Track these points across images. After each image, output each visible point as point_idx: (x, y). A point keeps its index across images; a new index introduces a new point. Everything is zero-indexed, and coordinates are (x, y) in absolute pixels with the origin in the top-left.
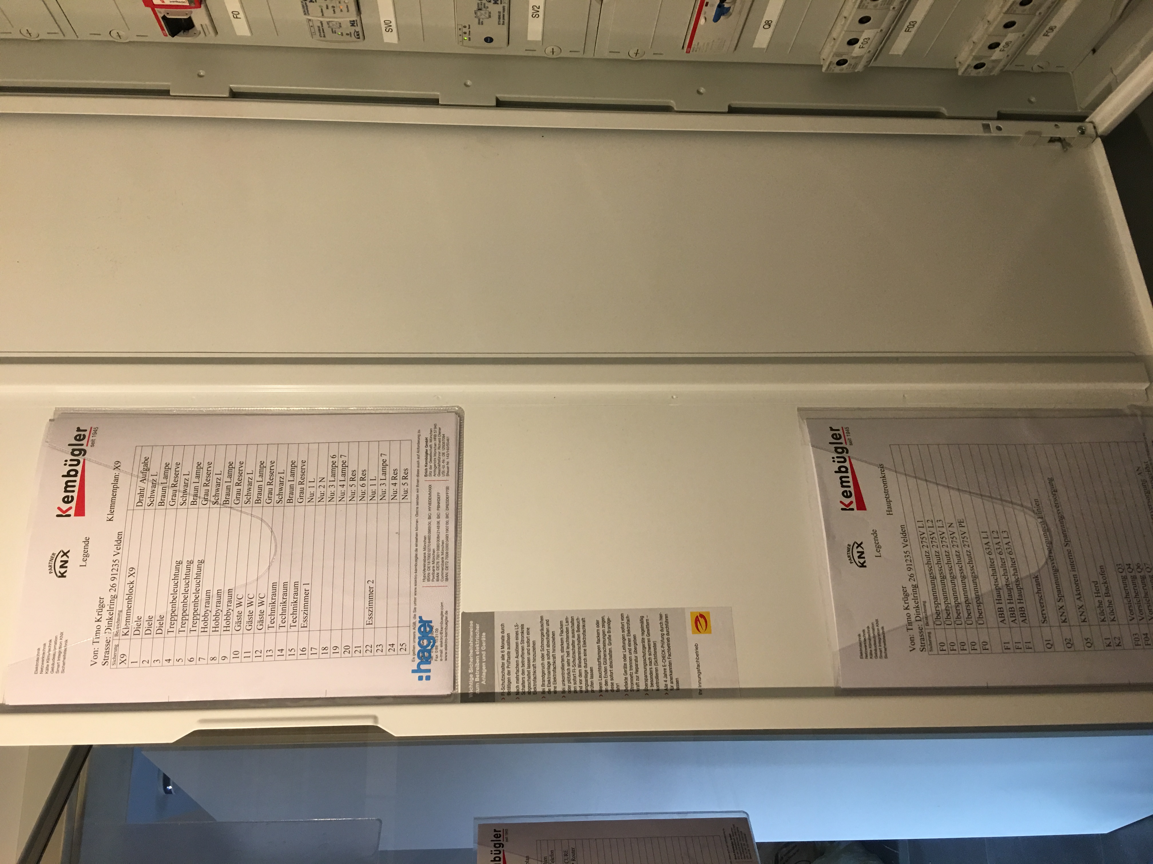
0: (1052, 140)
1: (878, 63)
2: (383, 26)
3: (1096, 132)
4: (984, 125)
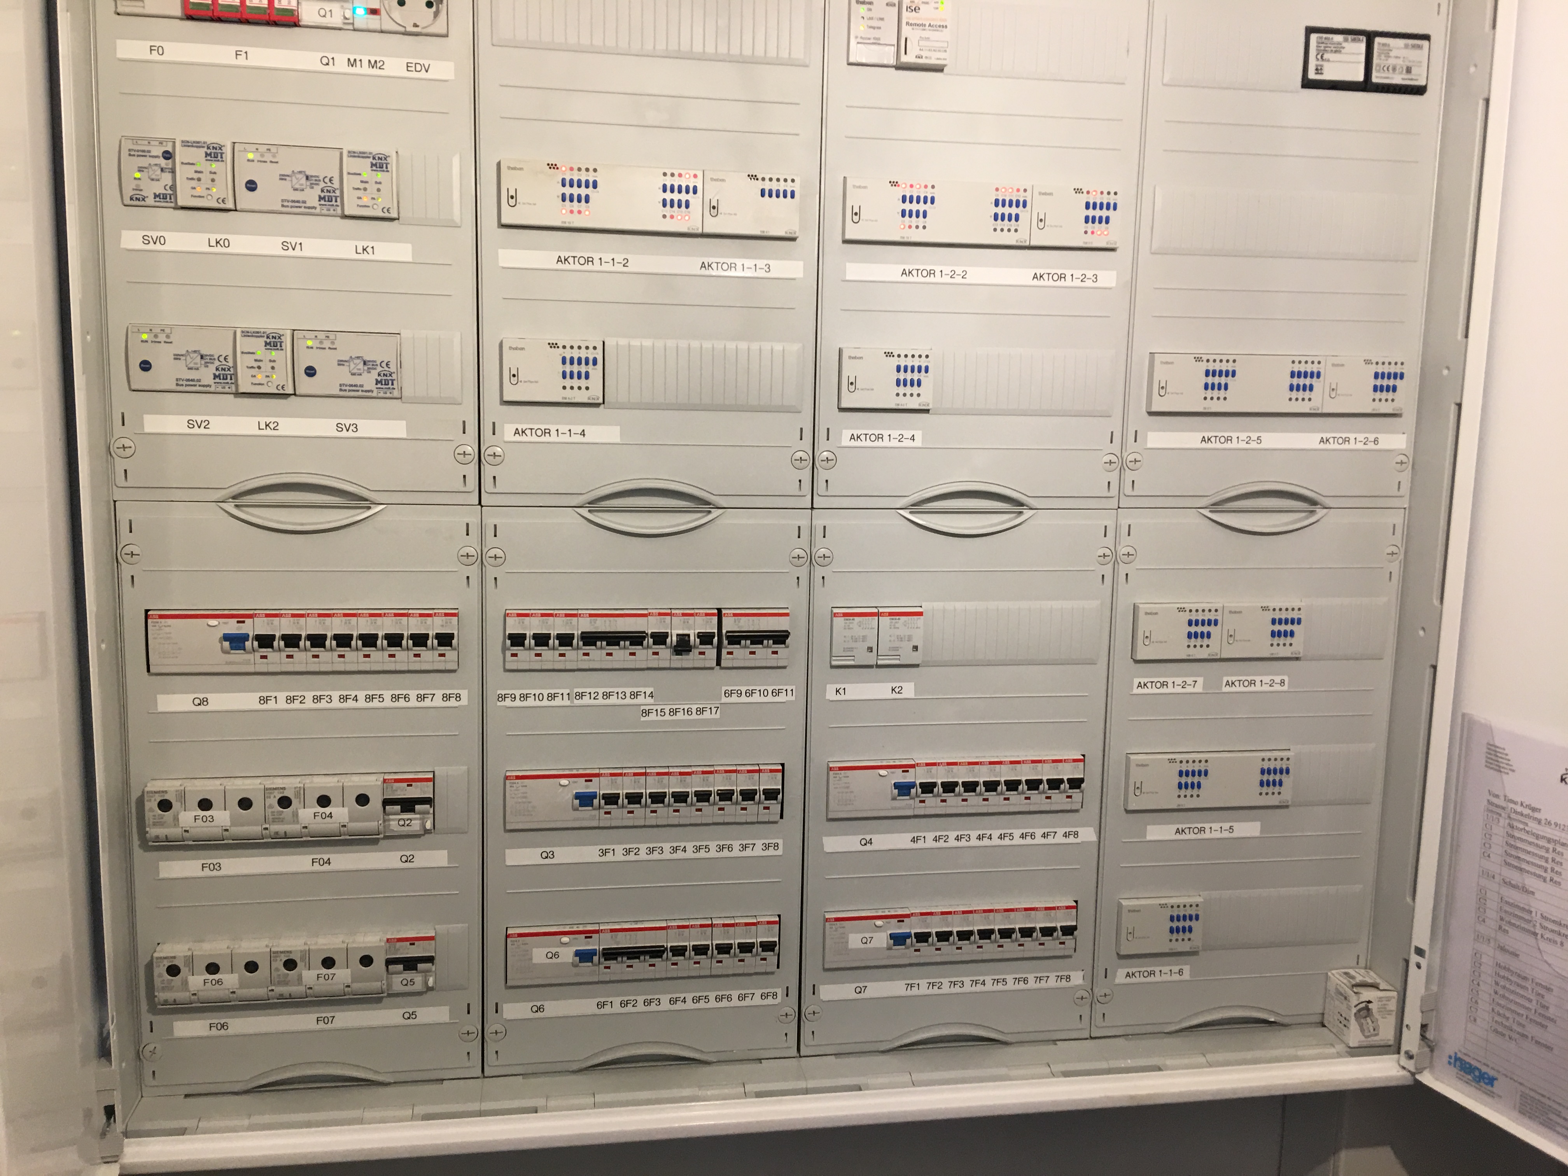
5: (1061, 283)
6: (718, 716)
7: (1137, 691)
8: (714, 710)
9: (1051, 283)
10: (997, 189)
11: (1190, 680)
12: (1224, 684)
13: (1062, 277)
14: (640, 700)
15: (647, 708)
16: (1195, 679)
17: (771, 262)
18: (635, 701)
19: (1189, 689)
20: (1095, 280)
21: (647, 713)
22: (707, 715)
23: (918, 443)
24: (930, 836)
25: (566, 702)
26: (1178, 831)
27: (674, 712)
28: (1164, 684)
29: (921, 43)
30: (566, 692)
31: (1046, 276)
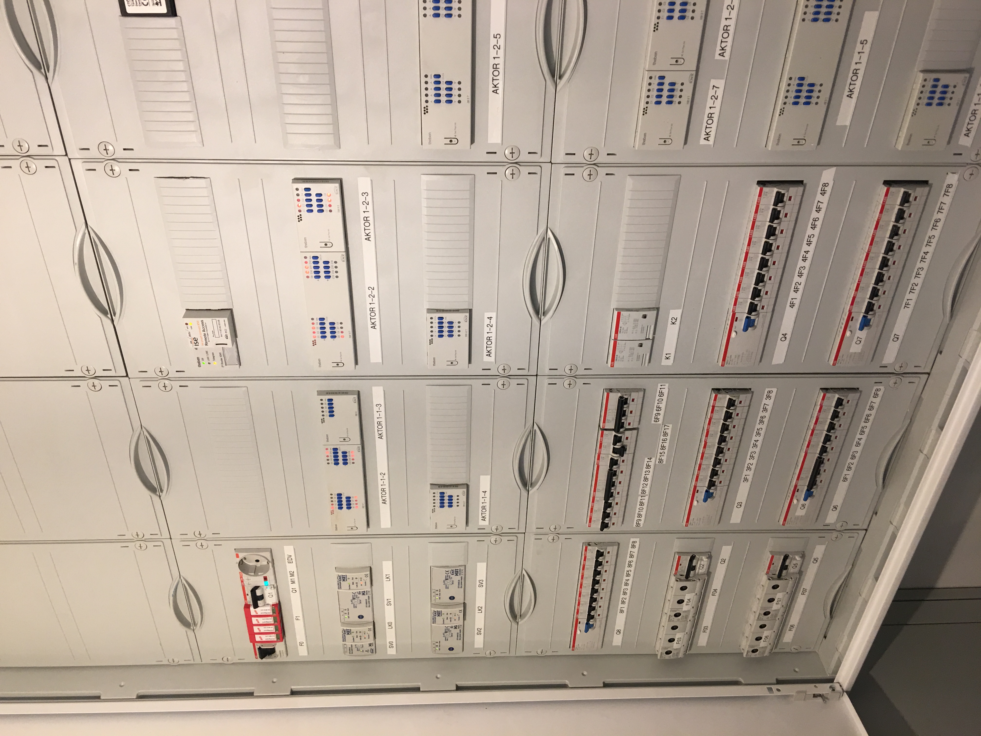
0: (815, 696)
1: (692, 652)
2: (388, 645)
3: (843, 689)
4: (768, 688)
5: (371, 219)
6: (671, 426)
7: (711, 142)
8: (666, 427)
9: (372, 227)
10: (308, 277)
11: (711, 92)
12: (722, 58)
13: (366, 219)
14: (652, 464)
15: (658, 460)
16: (711, 87)
17: (375, 404)
18: (652, 467)
19: (720, 93)
20: (366, 194)
21: (661, 461)
22: (669, 431)
23: (494, 315)
24: (792, 294)
25: (647, 498)
26: (850, 96)
27: (663, 448)
28: (710, 117)
29: (217, 335)
30: (640, 498)
31: (367, 232)
